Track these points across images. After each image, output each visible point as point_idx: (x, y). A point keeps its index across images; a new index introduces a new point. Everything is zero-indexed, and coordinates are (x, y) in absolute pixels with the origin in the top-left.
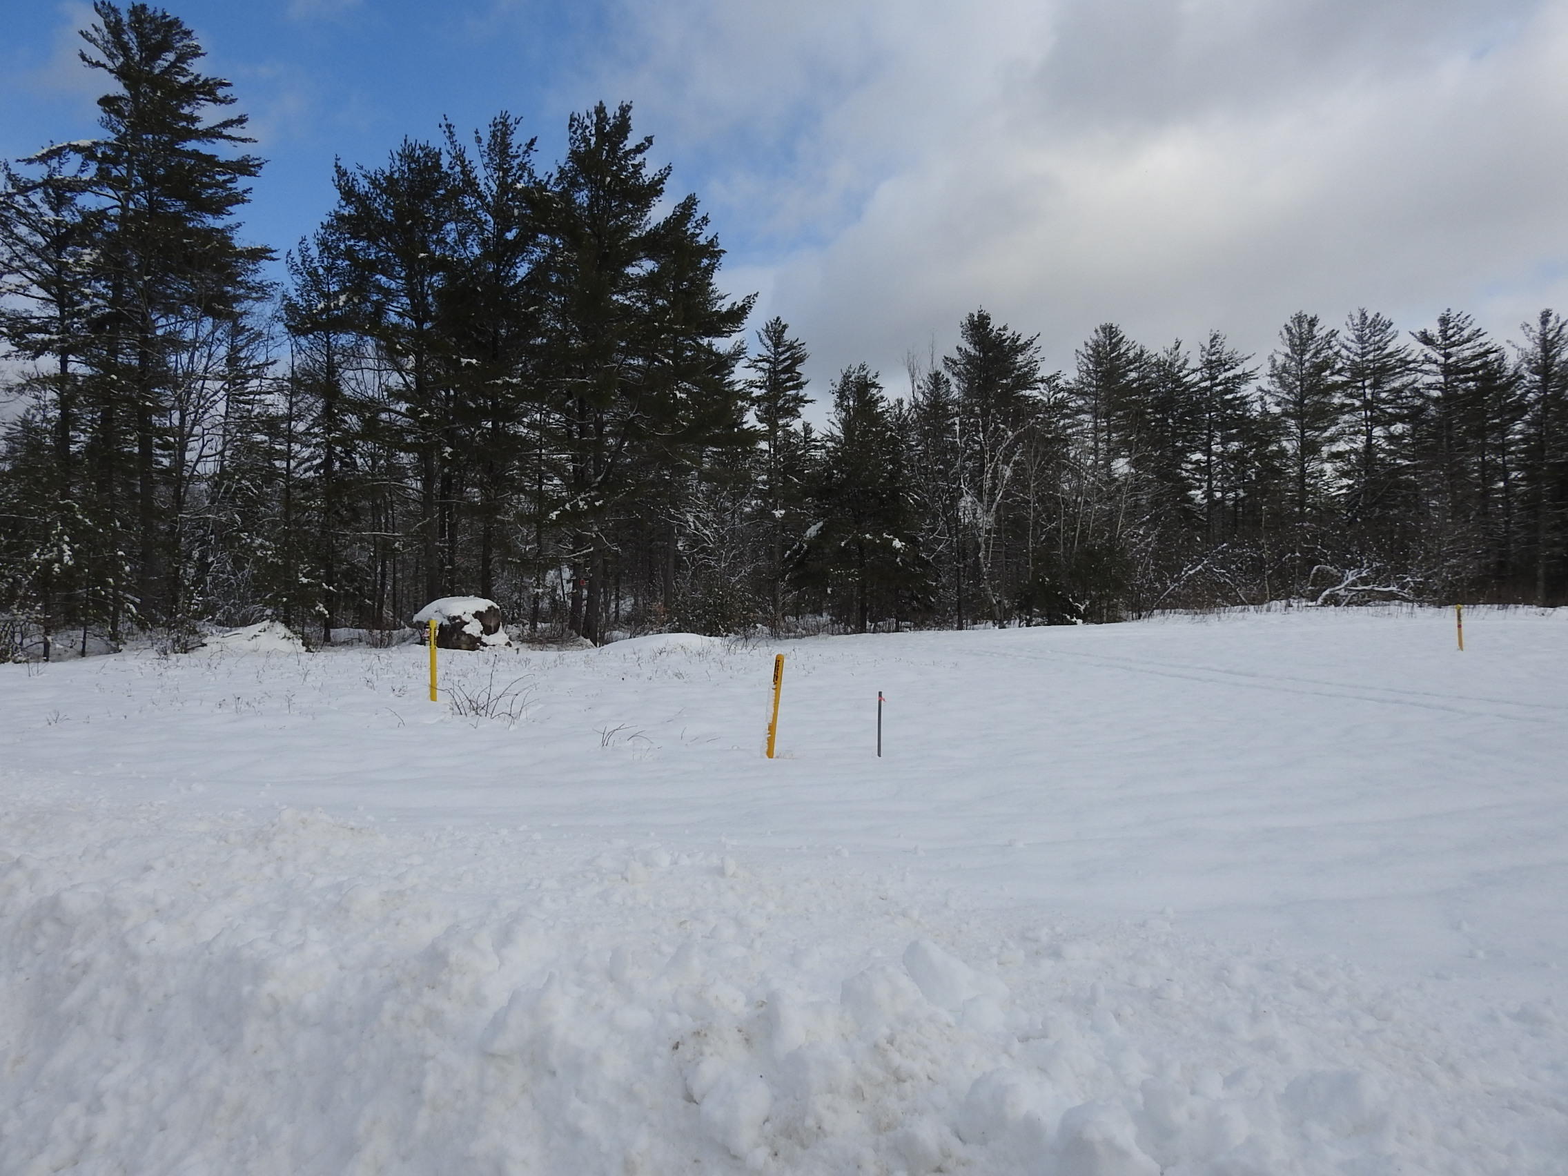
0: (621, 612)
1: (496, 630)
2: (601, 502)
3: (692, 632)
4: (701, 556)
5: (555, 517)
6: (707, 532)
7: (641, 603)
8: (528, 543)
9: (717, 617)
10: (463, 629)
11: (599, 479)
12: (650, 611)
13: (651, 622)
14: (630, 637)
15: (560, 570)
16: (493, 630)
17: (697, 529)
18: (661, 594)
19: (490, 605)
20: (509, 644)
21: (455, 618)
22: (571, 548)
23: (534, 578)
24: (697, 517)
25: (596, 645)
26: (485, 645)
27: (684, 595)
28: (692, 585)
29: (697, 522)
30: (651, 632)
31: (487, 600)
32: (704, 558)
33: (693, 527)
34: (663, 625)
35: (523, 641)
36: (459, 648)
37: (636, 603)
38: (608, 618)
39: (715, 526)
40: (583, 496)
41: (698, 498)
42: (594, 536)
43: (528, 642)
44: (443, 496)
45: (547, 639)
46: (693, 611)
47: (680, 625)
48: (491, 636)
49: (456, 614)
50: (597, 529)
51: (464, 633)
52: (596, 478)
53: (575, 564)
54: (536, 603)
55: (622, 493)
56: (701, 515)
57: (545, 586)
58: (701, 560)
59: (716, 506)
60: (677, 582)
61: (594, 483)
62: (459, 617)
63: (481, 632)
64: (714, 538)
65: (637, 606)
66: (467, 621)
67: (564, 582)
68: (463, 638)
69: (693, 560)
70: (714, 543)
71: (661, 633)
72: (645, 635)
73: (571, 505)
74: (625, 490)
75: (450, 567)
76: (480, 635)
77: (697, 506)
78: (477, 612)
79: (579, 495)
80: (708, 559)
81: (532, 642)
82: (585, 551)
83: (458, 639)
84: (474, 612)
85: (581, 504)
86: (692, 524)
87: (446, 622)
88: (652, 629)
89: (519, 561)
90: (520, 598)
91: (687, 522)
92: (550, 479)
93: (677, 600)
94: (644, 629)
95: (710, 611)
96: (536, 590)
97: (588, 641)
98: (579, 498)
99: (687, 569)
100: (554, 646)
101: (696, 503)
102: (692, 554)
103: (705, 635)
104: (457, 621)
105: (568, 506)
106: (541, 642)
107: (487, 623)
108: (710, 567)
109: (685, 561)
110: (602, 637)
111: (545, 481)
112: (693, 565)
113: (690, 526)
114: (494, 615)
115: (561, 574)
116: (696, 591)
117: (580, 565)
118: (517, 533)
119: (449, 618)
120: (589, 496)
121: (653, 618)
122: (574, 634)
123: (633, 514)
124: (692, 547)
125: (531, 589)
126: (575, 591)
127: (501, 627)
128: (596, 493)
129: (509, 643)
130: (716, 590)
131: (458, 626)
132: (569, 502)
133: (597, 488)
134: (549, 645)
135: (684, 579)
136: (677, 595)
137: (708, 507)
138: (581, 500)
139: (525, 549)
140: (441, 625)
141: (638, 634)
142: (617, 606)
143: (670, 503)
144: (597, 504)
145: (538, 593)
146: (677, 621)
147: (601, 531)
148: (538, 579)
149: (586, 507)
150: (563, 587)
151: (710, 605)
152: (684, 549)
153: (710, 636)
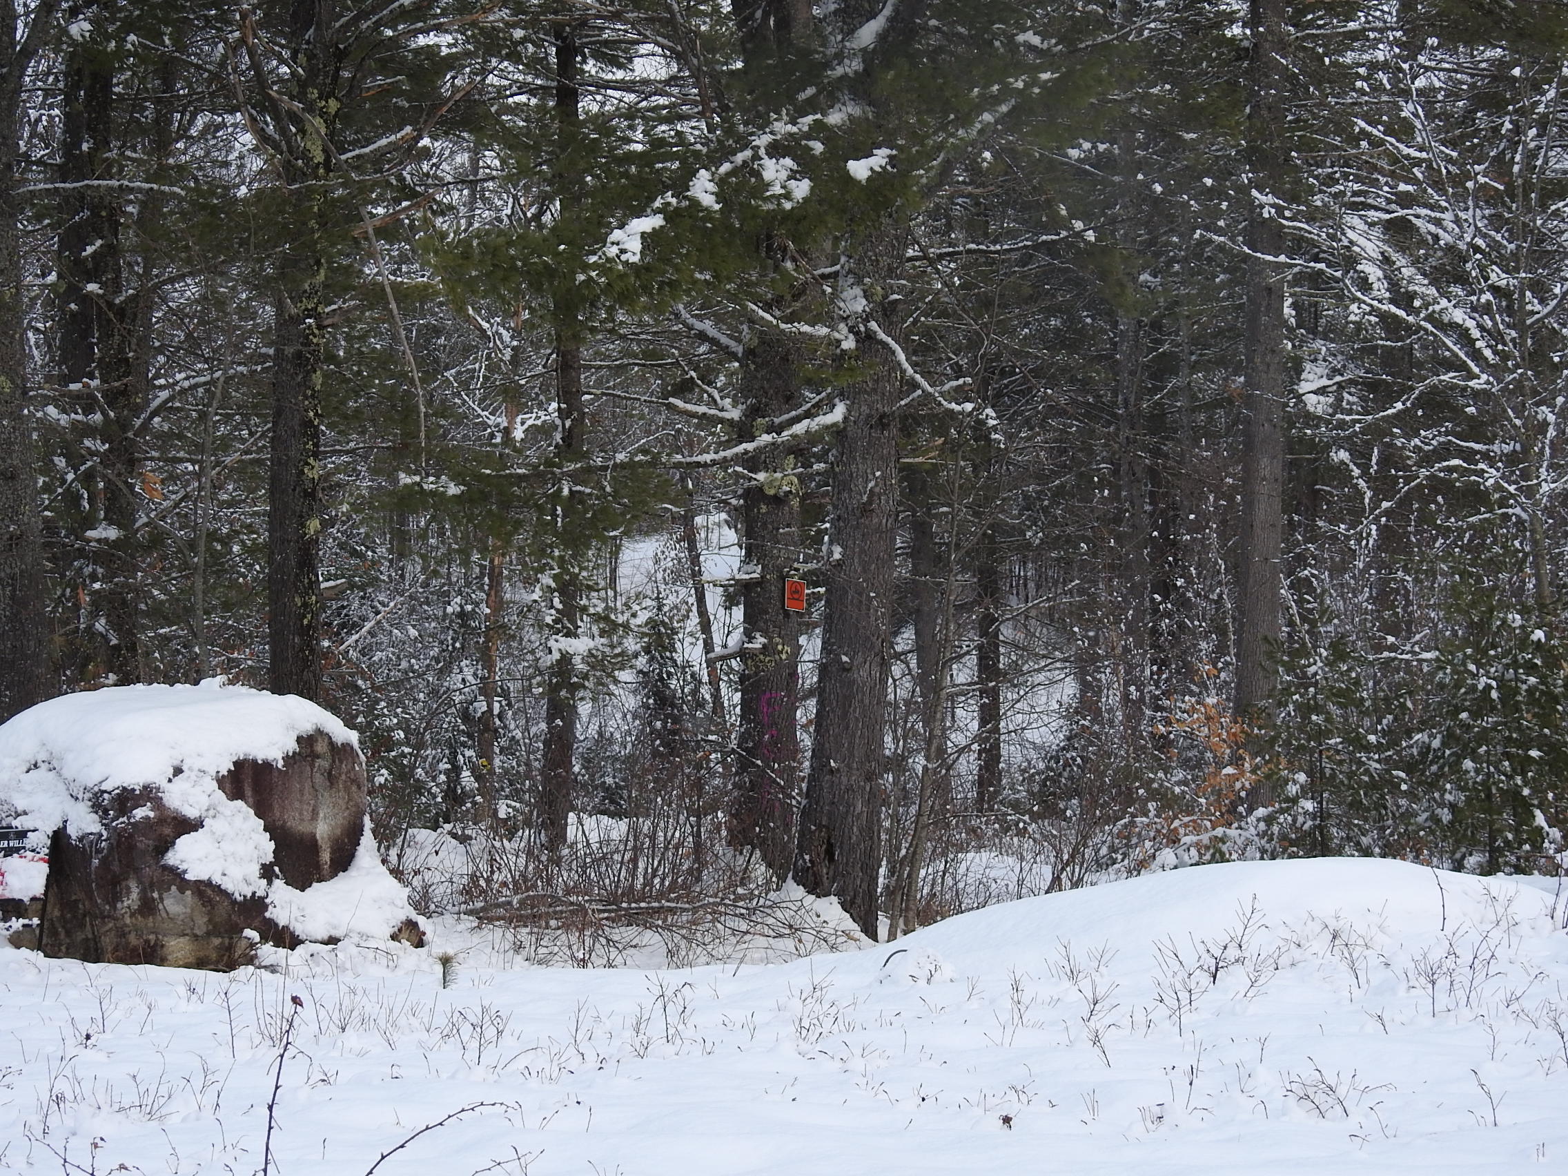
0: (1011, 753)
1: (343, 860)
2: (879, 158)
3: (1391, 850)
4: (1430, 438)
5: (635, 245)
6: (1458, 316)
7: (1111, 698)
8: (515, 399)
9: (1523, 764)
10: (172, 858)
11: (868, 33)
12: (1163, 743)
13: (1169, 803)
14: (1056, 884)
15: (690, 538)
16: (326, 856)
17: (1403, 298)
18: (1221, 650)
19: (307, 727)
20: (410, 933)
21: (126, 799)
22: (735, 414)
23: (547, 580)
24: (1398, 231)
25: (874, 936)
26: (287, 939)
27: (1339, 651)
28: (1383, 598)
29: (1400, 260)
30: (1167, 856)
31: (293, 701)
32: (1444, 452)
33: (1380, 288)
34: (1231, 815)
35: (484, 917)
36: (151, 955)
37: (1087, 703)
38: (939, 784)
39: (1497, 276)
40: (782, 127)
41: (1404, 130)
42: (849, 344)
43: (515, 919)
44: (74, 165)
45: (612, 900)
46: (1393, 737)
47: (1322, 815)
48: (318, 890)
49: (132, 775)
50: (860, 305)
51: (176, 876)
52: (850, 32)
53: (754, 495)
54: (561, 710)
55: (990, 102)
56: (1420, 218)
57: (608, 625)
58: (1427, 459)
59: (1500, 167)
60: (1302, 586)
61: (840, 57)
62: (149, 794)
63: (267, 873)
64: (1495, 336)
65: (1097, 714)
66: (191, 813)
67: (714, 598)
68: (174, 904)
69: (1384, 462)
70: (1496, 371)
71: (1220, 857)
72: (1140, 866)
73: (721, 182)
74: (1007, 91)
75: (112, 533)
76: (260, 886)
77: (1400, 168)
78: (241, 766)
79: (763, 125)
80: (1469, 456)
81: (534, 919)
82: (799, 428)
83: (148, 907)
84: (226, 766)
85: (774, 171)
86: (1374, 273)
87: (84, 823)
88: (1173, 840)
89: (453, 490)
90: (487, 689)
91: (1350, 260)
92: (614, 55)
93: (1305, 681)
94: (1127, 838)
95: (1483, 737)
96: (561, 644)
97: (831, 910)
98: (763, 141)
99: (1356, 515)
100: (650, 937)
101: (1395, 159)
102: (1378, 431)
103: (1458, 867)
104: (140, 813)
105: (703, 189)
106: (577, 920)
107: (296, 822)
108: (1475, 497)
109: (1341, 472)
110: (902, 891)
111: (591, 67)
112: (1383, 486)
113: (1364, 284)
114: (331, 778)
115: (695, 559)
116: (1402, 628)
117: (778, 501)
118: (467, 350)
119: (97, 802)
120: (819, 129)
121: (1176, 780)
122: (760, 871)
123: (1056, 224)
124: (1379, 394)
125: (531, 636)
126: (759, 641)
127: (368, 841)
128: (854, 109)
129: (411, 925)
130: (1516, 619)
131: (143, 843)
132: (711, 161)
133: (859, 87)
134: (623, 933)
135: (1338, 570)
136: (1303, 652)
137: (1459, 181)
138: (776, 150)
139: (507, 432)
140: (59, 837)
141: (1102, 865)
142: (990, 715)
143: (1254, 157)
144: (860, 169)
145: (566, 658)
146: (1304, 792)
147: (886, 312)
148: (569, 588)
149: (802, 189)
150: (706, 626)
151: (1482, 704)
152: (1337, 406)
153: (1489, 869)
